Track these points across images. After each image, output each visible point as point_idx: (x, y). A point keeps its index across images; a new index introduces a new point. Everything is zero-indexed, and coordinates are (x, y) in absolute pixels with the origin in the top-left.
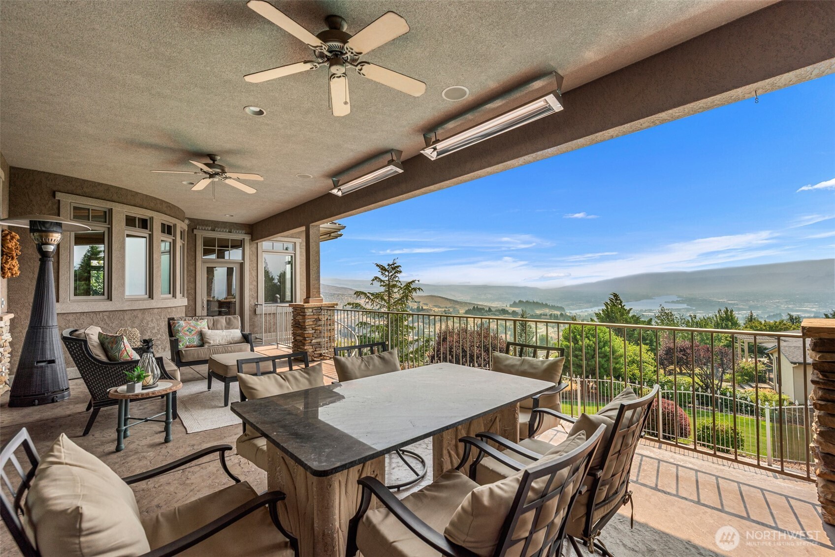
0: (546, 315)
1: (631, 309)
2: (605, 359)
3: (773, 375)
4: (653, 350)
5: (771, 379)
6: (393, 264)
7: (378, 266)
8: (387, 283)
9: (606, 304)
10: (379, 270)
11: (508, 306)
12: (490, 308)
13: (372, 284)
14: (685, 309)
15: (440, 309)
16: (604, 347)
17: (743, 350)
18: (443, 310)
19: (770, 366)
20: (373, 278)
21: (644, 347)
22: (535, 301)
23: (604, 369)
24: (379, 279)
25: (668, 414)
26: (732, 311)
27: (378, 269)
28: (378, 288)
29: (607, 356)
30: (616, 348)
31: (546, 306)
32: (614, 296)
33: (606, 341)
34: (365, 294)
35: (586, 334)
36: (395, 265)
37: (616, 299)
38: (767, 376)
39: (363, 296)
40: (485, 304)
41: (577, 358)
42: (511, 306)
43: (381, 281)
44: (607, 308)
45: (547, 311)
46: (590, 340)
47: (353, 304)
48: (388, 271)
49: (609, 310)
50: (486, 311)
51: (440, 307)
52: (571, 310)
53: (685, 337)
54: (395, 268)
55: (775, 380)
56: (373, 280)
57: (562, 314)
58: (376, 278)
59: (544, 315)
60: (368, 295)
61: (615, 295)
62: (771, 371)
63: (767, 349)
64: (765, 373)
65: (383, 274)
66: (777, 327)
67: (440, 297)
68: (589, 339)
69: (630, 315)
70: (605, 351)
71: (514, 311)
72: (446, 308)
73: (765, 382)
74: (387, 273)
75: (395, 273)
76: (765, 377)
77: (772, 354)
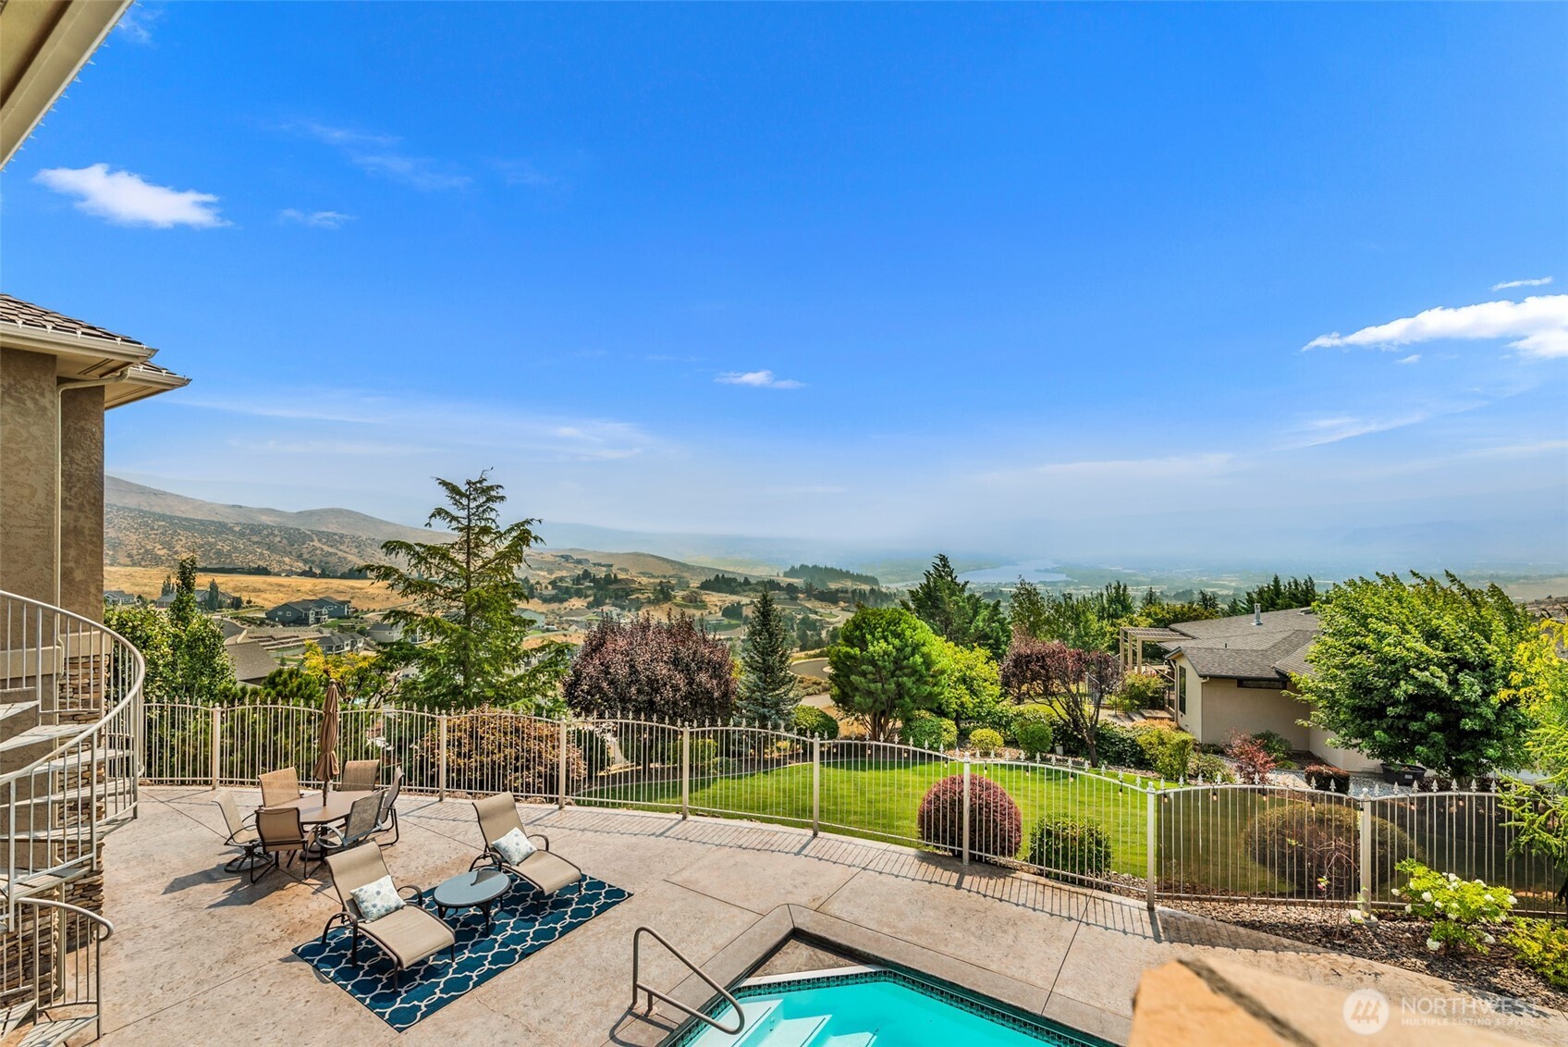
0: (846, 592)
1: (966, 583)
2: (913, 678)
3: (1174, 696)
4: (997, 656)
5: (1171, 703)
6: (480, 482)
7: (444, 483)
8: (465, 522)
9: (928, 575)
10: (447, 493)
11: (781, 575)
12: (746, 579)
13: (428, 524)
14: (1065, 581)
15: (652, 580)
16: (913, 655)
17: (1135, 654)
18: (658, 581)
19: (1171, 681)
20: (432, 511)
21: (982, 653)
22: (829, 566)
23: (911, 697)
24: (447, 513)
25: (981, 809)
26: (1125, 590)
27: (444, 491)
28: (445, 534)
29: (917, 671)
30: (934, 657)
31: (847, 575)
32: (941, 560)
33: (917, 645)
34: (409, 547)
35: (883, 632)
36: (485, 484)
37: (944, 566)
38: (1166, 697)
39: (402, 553)
40: (739, 571)
41: (865, 678)
42: (786, 575)
43: (454, 518)
44: (928, 581)
45: (849, 585)
46: (889, 644)
47: (379, 568)
48: (468, 497)
49: (932, 585)
50: (740, 584)
51: (653, 577)
52: (890, 582)
53: (1054, 632)
54: (485, 492)
55: (1177, 704)
56: (433, 515)
57: (872, 591)
58: (439, 512)
59: (842, 592)
60: (417, 548)
61: (943, 559)
62: (1171, 688)
63: (1168, 652)
64: (1164, 693)
65: (457, 503)
66: (1184, 614)
67: (653, 556)
68: (886, 641)
69: (966, 594)
70: (915, 663)
71: (790, 585)
72: (665, 577)
73: (1162, 708)
74: (465, 501)
75: (488, 500)
76: (1163, 699)
77: (1175, 662)
